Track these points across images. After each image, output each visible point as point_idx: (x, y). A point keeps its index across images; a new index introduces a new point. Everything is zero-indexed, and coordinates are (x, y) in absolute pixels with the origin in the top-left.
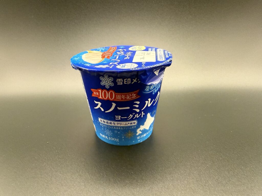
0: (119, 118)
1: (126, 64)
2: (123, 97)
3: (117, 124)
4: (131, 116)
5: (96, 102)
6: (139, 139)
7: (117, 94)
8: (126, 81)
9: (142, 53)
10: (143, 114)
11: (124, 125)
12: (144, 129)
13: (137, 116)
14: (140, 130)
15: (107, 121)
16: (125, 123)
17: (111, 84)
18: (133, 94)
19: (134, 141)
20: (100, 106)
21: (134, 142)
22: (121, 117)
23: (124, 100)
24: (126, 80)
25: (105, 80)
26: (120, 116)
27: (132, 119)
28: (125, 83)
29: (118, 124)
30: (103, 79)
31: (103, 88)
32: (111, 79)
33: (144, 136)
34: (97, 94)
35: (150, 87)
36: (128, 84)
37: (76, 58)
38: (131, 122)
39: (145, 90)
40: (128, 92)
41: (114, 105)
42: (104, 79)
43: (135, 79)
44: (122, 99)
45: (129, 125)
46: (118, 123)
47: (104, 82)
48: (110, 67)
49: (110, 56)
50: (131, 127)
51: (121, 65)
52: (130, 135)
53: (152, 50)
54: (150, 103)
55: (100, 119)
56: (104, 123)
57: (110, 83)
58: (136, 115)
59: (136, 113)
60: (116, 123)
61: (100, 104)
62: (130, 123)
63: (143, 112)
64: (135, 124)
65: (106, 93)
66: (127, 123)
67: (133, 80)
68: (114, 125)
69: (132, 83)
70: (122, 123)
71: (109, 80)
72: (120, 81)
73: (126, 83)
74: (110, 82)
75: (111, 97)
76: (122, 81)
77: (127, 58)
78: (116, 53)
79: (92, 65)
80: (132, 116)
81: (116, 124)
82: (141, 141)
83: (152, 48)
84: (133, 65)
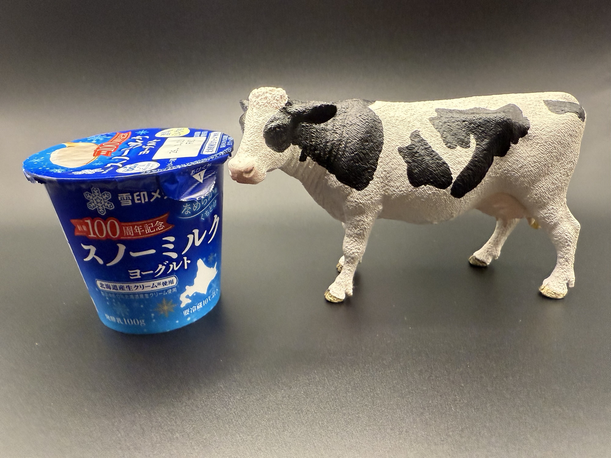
0: (136, 276)
1: (137, 165)
2: (138, 230)
3: (136, 287)
4: (162, 268)
5: (86, 247)
6: (188, 316)
7: (124, 226)
8: (139, 198)
9: (178, 141)
10: (186, 261)
11: (150, 289)
12: (196, 293)
13: (174, 266)
14: (188, 297)
15: (115, 284)
16: (151, 283)
17: (109, 205)
18: (157, 222)
19: (177, 322)
20: (95, 254)
21: (178, 324)
22: (140, 273)
23: (142, 235)
24: (137, 196)
25: (96, 198)
26: (138, 271)
27: (165, 274)
28: (136, 201)
29: (138, 286)
30: (91, 197)
31: (94, 215)
32: (108, 196)
33: (198, 307)
34: (85, 228)
35: (192, 206)
36: (143, 202)
37: (37, 159)
38: (164, 280)
39: (183, 212)
40: (146, 219)
41: (122, 248)
42: (93, 197)
43: (155, 192)
44: (136, 234)
45: (161, 287)
46: (138, 284)
47: (93, 202)
48: (103, 172)
49: (112, 150)
50: (166, 290)
51: (128, 166)
52: (166, 308)
53: (200, 136)
54: (199, 239)
55: (98, 283)
56: (108, 290)
57: (106, 204)
58: (171, 266)
59: (171, 260)
60: (132, 285)
61: (93, 249)
62: (162, 283)
63: (185, 258)
64: (172, 285)
65: (102, 225)
66: (156, 283)
67: (153, 194)
68: (130, 290)
69: (152, 200)
70: (146, 284)
71: (102, 197)
72: (125, 199)
73: (140, 202)
74: (105, 202)
75: (114, 232)
76: (131, 198)
77: (144, 152)
78: (127, 143)
79: (67, 171)
80: (164, 267)
81: (133, 287)
82: (195, 320)
83: (202, 131)
84: (151, 165)
